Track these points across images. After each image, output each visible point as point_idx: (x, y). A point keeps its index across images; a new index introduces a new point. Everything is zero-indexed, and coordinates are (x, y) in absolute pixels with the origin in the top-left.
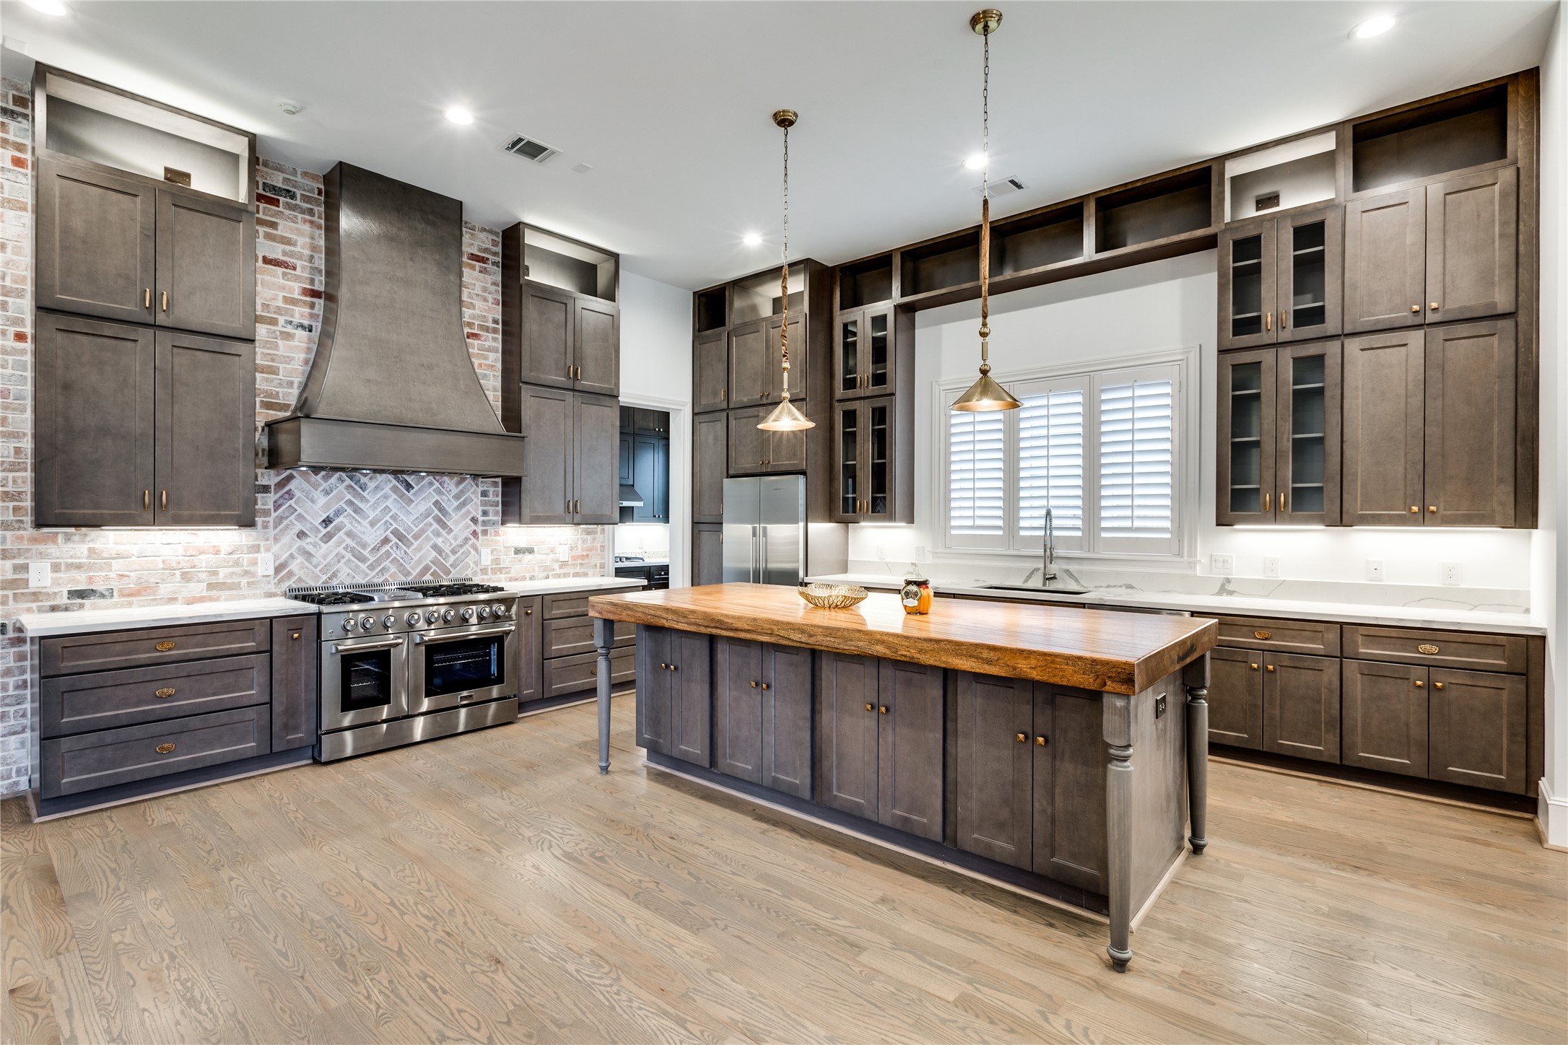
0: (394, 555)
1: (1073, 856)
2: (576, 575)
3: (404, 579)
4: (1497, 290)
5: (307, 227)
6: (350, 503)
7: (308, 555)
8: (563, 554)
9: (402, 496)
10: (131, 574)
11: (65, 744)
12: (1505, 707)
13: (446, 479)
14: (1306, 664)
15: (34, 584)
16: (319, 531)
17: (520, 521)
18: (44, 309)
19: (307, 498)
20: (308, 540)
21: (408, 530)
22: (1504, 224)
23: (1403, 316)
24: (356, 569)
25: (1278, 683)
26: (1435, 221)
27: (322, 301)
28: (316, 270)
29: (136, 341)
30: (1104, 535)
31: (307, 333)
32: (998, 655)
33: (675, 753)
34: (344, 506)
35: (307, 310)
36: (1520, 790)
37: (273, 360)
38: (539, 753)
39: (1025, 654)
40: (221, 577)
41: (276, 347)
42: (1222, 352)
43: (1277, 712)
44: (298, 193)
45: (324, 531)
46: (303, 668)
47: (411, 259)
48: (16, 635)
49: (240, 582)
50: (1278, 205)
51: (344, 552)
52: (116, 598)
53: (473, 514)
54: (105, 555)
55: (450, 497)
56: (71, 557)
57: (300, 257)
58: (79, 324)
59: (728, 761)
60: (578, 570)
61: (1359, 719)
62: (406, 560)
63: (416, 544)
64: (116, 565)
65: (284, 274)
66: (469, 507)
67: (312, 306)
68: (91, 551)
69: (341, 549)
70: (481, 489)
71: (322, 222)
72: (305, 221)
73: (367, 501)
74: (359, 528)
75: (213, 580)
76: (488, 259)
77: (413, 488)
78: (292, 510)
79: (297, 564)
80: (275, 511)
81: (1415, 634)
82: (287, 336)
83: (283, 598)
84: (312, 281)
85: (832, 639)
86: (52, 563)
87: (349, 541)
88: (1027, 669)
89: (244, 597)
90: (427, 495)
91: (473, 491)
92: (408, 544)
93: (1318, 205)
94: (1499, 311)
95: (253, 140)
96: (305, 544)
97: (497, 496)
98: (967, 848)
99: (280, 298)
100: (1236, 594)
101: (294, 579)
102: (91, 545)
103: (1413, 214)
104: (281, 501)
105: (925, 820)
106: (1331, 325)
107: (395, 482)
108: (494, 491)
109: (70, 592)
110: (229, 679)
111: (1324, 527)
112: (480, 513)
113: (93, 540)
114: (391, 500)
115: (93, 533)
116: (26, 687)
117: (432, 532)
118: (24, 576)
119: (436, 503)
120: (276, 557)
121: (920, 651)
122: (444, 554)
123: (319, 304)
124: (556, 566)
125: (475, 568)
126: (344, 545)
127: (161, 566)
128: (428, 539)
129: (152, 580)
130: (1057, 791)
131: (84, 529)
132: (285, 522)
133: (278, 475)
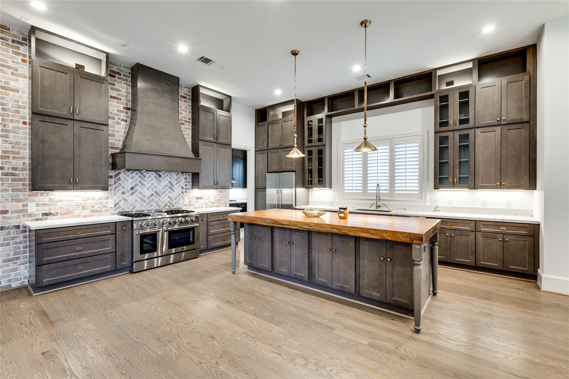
0: (155, 200)
1: (400, 297)
2: (217, 206)
3: (158, 208)
4: (524, 114)
5: (125, 86)
6: (140, 182)
7: (126, 200)
8: (212, 199)
9: (158, 179)
10: (64, 207)
11: (45, 267)
12: (527, 247)
13: (173, 173)
14: (464, 234)
15: (30, 211)
16: (129, 192)
17: (199, 188)
18: (35, 113)
19: (125, 180)
20: (126, 195)
21: (160, 191)
22: (525, 93)
23: (494, 122)
24: (142, 205)
25: (455, 240)
26: (504, 92)
27: (130, 111)
28: (128, 100)
29: (67, 125)
30: (396, 192)
31: (125, 122)
32: (376, 232)
33: (259, 267)
34: (138, 183)
35: (125, 114)
36: (532, 273)
37: (113, 132)
38: (209, 268)
39: (386, 232)
40: (96, 208)
41: (115, 127)
42: (436, 132)
43: (455, 249)
44: (122, 73)
45: (131, 192)
46: (127, 240)
47: (162, 97)
48: (23, 229)
49: (102, 210)
50: (453, 85)
51: (138, 199)
52: (59, 216)
53: (182, 185)
54: (55, 200)
55: (174, 180)
56: (43, 201)
57: (123, 96)
58: (47, 119)
59: (278, 269)
60: (217, 205)
61: (481, 251)
62: (159, 202)
63: (163, 196)
64: (59, 204)
65: (117, 102)
66: (180, 183)
67: (127, 113)
68: (50, 199)
69: (137, 198)
70: (184, 177)
71: (130, 84)
72: (124, 83)
73: (146, 181)
74: (143, 190)
75: (93, 209)
76: (187, 97)
77: (162, 177)
78: (120, 184)
79: (122, 203)
80: (114, 185)
81: (499, 224)
82: (118, 123)
83: (117, 215)
84: (127, 104)
85: (318, 227)
86: (36, 203)
87: (140, 195)
88: (386, 236)
89: (103, 215)
90: (166, 179)
91: (182, 178)
92: (160, 196)
93: (467, 86)
94: (524, 121)
95: (108, 55)
96: (125, 196)
97: (190, 179)
98: (363, 295)
99: (116, 110)
100: (440, 211)
101: (121, 208)
102: (50, 197)
103: (497, 89)
104: (116, 181)
105: (349, 287)
106: (471, 124)
107: (155, 174)
108: (189, 178)
109: (42, 214)
110: (101, 244)
111: (468, 190)
112: (184, 185)
113: (50, 195)
114: (154, 181)
115: (51, 193)
116: (27, 248)
117: (168, 192)
118: (26, 208)
119: (169, 182)
120: (115, 201)
121: (349, 231)
122: (172, 200)
123: (129, 112)
124: (210, 203)
125: (183, 204)
126: (138, 196)
127: (75, 204)
128: (167, 194)
129: (72, 209)
130: (394, 276)
131: (47, 191)
132: (118, 189)
133: (115, 172)
